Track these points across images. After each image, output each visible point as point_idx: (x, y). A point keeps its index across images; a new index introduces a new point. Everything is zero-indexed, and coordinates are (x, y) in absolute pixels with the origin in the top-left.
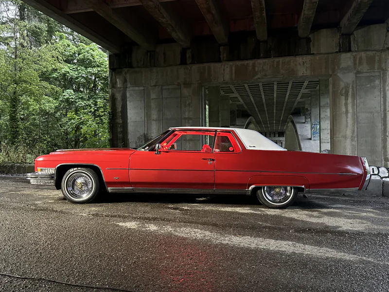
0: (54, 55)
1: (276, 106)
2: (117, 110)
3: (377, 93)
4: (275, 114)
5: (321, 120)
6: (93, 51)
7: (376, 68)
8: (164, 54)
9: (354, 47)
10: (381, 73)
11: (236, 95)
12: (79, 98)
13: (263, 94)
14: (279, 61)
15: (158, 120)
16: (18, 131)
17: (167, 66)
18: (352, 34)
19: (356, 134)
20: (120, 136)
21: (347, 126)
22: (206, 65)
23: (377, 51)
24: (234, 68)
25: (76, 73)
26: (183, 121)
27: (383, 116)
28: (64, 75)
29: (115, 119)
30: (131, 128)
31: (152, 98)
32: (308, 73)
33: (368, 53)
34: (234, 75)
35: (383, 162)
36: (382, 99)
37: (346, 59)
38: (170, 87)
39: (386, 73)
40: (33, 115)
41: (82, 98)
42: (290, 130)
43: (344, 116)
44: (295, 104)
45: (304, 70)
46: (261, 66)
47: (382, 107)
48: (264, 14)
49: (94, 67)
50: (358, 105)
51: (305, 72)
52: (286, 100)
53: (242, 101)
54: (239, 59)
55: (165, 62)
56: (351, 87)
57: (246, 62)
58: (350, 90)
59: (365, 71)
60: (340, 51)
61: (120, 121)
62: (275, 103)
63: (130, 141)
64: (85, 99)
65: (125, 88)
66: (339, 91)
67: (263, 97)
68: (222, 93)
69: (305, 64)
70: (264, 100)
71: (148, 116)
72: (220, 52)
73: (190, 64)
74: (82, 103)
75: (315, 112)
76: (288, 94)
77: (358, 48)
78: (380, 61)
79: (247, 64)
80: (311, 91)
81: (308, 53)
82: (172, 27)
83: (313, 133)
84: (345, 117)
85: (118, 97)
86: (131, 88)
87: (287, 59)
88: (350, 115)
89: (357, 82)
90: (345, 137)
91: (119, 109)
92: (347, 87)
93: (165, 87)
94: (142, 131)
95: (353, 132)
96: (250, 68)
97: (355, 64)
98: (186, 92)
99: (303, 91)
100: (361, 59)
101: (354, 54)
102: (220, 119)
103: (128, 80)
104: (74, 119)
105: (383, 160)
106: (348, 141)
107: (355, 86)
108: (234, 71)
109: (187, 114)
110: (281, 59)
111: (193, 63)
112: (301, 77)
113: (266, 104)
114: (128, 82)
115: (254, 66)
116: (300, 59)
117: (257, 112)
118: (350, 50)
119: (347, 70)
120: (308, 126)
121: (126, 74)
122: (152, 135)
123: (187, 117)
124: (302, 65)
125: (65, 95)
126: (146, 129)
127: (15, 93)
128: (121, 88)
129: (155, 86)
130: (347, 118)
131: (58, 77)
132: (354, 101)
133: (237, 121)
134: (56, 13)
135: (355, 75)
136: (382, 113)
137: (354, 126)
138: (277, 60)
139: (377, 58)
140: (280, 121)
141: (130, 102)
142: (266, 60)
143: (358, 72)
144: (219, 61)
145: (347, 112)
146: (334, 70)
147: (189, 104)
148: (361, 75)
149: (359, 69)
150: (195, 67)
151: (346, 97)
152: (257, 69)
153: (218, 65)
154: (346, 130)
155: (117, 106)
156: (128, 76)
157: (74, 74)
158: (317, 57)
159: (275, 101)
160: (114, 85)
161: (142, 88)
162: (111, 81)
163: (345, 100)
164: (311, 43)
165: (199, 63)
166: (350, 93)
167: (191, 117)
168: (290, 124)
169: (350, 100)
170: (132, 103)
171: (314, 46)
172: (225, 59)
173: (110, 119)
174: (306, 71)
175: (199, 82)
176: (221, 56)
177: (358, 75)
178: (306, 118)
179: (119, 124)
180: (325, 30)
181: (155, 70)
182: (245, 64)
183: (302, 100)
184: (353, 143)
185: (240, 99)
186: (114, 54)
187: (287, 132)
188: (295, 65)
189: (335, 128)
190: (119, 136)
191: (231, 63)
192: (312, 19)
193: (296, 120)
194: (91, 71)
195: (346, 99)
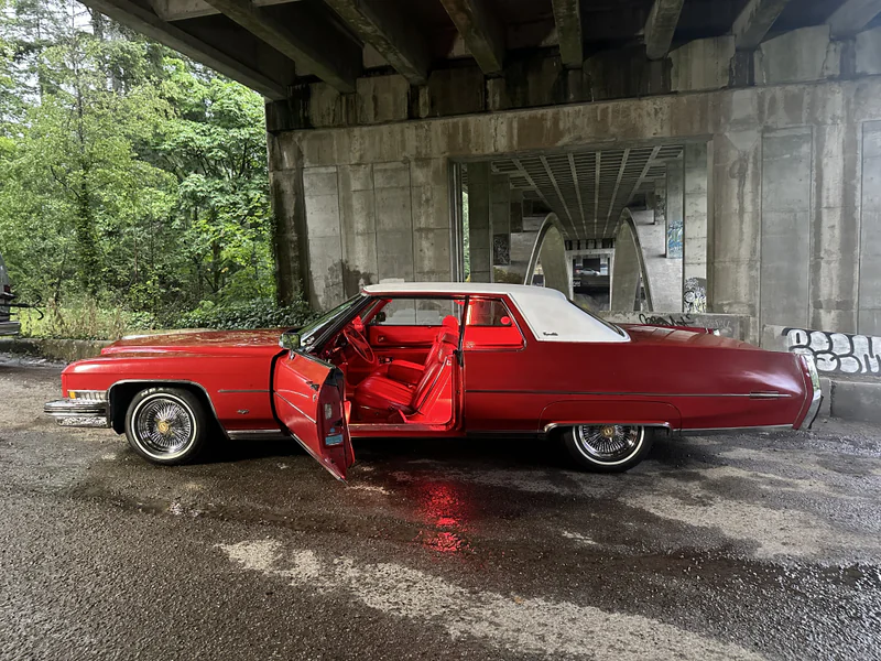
0: (158, 106)
1: (600, 193)
2: (285, 215)
3: (803, 170)
4: (596, 208)
5: (687, 221)
6: (239, 94)
7: (804, 120)
8: (375, 99)
9: (760, 76)
10: (815, 130)
11: (522, 172)
12: (217, 190)
13: (573, 169)
14: (607, 108)
15: (366, 233)
16: (97, 261)
17: (380, 124)
18: (757, 48)
19: (758, 254)
20: (295, 265)
21: (741, 240)
22: (460, 120)
23: (808, 83)
24: (515, 125)
25: (208, 140)
26: (417, 234)
27: (814, 217)
28: (185, 144)
29: (284, 232)
30: (314, 250)
31: (353, 189)
32: (666, 132)
33: (789, 88)
34: (516, 138)
35: (812, 310)
36: (814, 183)
37: (742, 102)
38: (388, 166)
39: (825, 130)
40: (129, 225)
41: (221, 190)
42: (624, 235)
43: (735, 219)
44: (637, 187)
45: (658, 127)
46: (571, 119)
47: (814, 200)
48: (577, 12)
49: (243, 126)
50: (764, 196)
51: (659, 130)
52: (619, 180)
53: (533, 184)
54: (526, 106)
55: (376, 115)
56: (751, 160)
57: (540, 112)
58: (750, 166)
59: (780, 126)
60: (730, 87)
61: (293, 236)
62: (597, 187)
63: (314, 275)
64: (227, 193)
65: (300, 170)
66: (728, 169)
67: (575, 175)
68: (495, 170)
69: (660, 115)
70: (576, 180)
71: (347, 224)
72: (486, 92)
73: (427, 117)
74: (222, 200)
75: (674, 202)
76: (622, 169)
77: (768, 79)
78: (812, 106)
79: (542, 115)
80: (667, 162)
81: (666, 91)
82: (387, 43)
83: (669, 245)
84: (738, 222)
85: (287, 186)
86: (312, 171)
87: (623, 104)
88: (747, 218)
89: (765, 149)
90: (737, 261)
91: (291, 213)
92: (743, 160)
93: (379, 167)
94: (336, 256)
95: (753, 251)
96: (549, 124)
97: (761, 112)
98: (420, 175)
99: (652, 162)
100: (773, 101)
101: (760, 90)
102: (491, 223)
103: (305, 153)
104: (207, 231)
105: (811, 305)
106: (743, 269)
107: (759, 157)
108: (515, 132)
109: (423, 219)
110: (611, 105)
111: (432, 116)
112: (650, 141)
113: (580, 189)
114: (305, 157)
115: (556, 121)
116: (648, 104)
117: (564, 202)
118: (752, 84)
119: (744, 123)
120: (660, 230)
121: (300, 140)
122: (357, 264)
123: (423, 226)
124: (653, 116)
125: (186, 186)
126: (344, 250)
127: (84, 186)
128: (291, 170)
129: (359, 164)
130: (742, 222)
131: (172, 150)
132: (757, 189)
133: (525, 223)
134: (145, 21)
135: (760, 135)
136: (814, 211)
137: (755, 239)
138: (602, 105)
139: (807, 99)
140: (606, 218)
141: (311, 197)
142: (581, 107)
143: (767, 129)
144: (486, 110)
145: (742, 210)
146: (717, 124)
147: (427, 201)
148: (772, 135)
149: (770, 122)
150: (438, 124)
151: (740, 181)
152: (561, 126)
153: (484, 119)
154: (740, 248)
155: (287, 207)
156: (305, 146)
157: (204, 142)
158: (684, 99)
159: (597, 182)
160: (277, 164)
161: (333, 170)
162: (271, 157)
163: (739, 186)
164: (673, 70)
165: (445, 115)
166: (749, 172)
167: (432, 226)
168: (626, 225)
169: (748, 187)
170: (314, 200)
171: (677, 75)
172: (497, 105)
173: (272, 232)
174: (662, 128)
175: (447, 154)
176: (490, 100)
177: (766, 135)
178: (656, 215)
179: (291, 242)
180: (700, 41)
181: (357, 131)
182: (539, 116)
183: (650, 179)
184: (753, 273)
185: (530, 180)
186: (275, 101)
187: (620, 240)
188: (640, 116)
189: (717, 242)
190: (292, 265)
191: (510, 114)
192: (677, 18)
193: (636, 218)
194: (235, 134)
195: (742, 185)
